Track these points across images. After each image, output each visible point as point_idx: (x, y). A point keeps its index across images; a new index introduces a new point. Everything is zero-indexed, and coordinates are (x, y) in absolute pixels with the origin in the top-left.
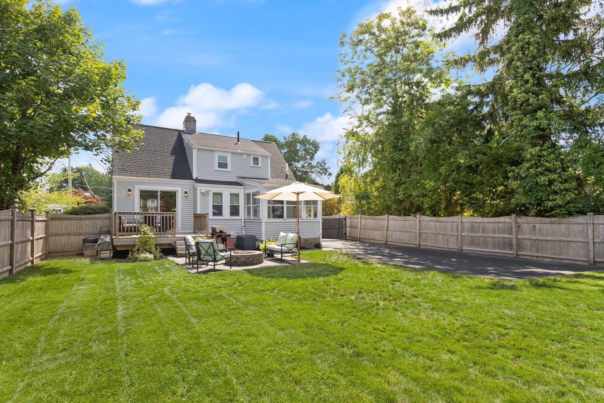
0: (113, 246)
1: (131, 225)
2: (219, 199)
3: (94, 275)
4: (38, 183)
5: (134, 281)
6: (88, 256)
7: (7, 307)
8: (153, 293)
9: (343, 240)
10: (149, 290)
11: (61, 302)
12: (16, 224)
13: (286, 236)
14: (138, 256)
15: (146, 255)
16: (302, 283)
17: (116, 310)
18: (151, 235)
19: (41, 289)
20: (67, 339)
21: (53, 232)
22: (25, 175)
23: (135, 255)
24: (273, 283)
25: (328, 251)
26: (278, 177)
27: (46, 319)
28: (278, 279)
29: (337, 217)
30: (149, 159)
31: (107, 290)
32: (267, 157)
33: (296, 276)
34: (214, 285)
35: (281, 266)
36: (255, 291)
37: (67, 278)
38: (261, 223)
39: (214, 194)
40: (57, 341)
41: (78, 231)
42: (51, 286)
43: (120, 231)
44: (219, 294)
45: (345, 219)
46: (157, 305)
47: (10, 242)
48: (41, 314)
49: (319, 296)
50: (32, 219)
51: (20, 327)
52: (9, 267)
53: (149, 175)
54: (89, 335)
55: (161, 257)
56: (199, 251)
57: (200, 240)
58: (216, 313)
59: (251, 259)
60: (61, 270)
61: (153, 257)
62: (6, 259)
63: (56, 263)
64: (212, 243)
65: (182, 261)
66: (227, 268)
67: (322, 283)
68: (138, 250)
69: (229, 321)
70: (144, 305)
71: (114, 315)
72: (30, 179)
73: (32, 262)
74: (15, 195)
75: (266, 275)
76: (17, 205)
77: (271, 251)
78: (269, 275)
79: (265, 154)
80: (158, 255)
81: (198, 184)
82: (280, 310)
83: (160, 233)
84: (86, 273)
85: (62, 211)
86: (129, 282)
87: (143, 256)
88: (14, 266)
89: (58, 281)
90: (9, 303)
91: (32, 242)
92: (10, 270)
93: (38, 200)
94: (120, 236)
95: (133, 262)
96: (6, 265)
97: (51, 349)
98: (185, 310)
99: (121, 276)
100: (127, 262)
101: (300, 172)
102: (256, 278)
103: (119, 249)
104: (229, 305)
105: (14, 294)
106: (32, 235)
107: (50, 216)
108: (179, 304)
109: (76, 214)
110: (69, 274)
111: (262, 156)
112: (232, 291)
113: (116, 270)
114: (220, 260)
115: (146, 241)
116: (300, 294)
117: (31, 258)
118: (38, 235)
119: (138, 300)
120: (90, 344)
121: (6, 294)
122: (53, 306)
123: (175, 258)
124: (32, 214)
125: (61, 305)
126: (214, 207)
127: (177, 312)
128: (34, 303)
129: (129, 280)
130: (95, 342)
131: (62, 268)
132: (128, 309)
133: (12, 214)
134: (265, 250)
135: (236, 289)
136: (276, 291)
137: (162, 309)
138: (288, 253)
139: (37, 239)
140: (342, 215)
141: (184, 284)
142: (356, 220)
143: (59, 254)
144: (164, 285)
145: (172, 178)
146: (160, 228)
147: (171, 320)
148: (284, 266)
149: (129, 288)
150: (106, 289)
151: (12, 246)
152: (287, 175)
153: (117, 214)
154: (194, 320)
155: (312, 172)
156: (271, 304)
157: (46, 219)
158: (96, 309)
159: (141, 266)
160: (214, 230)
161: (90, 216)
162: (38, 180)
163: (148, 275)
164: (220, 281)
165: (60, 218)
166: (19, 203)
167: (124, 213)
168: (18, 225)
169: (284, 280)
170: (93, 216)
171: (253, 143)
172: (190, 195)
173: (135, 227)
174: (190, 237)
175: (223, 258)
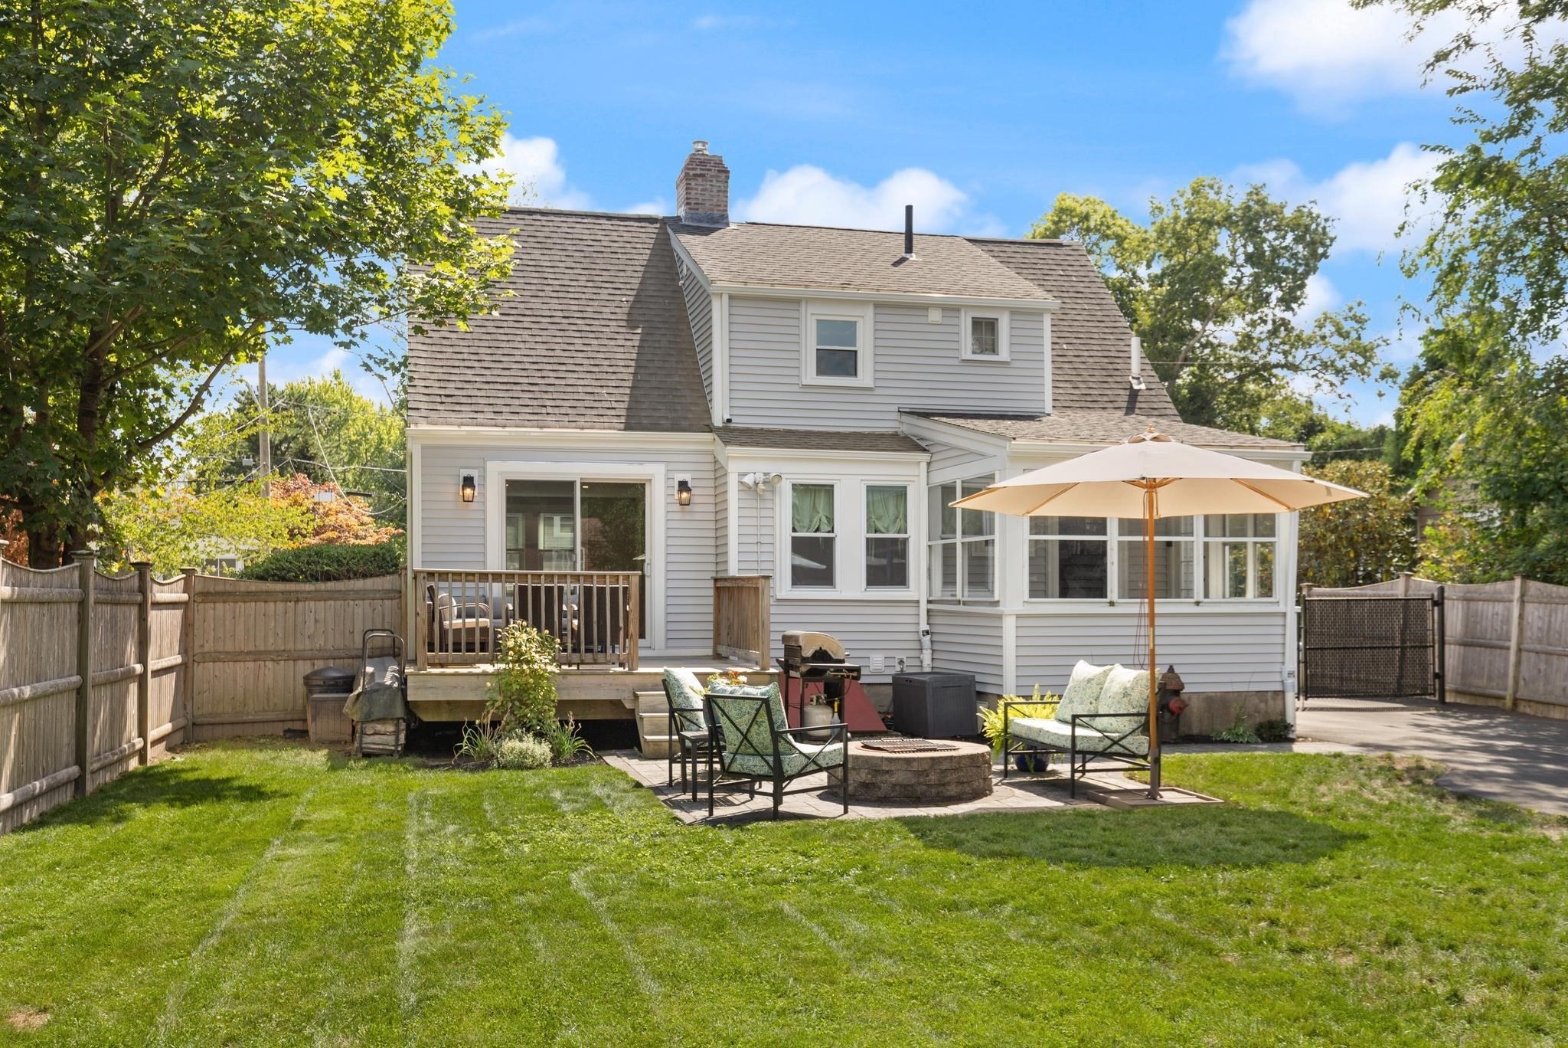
0: (406, 703)
1: (470, 622)
2: (822, 514)
3: (339, 812)
4: (159, 459)
5: (469, 841)
6: (321, 744)
7: (70, 901)
8: (529, 885)
9: (1427, 705)
10: (515, 873)
11: (230, 895)
12: (92, 615)
13: (1100, 682)
14: (493, 747)
15: (523, 746)
16: (1128, 887)
17: (398, 934)
18: (544, 663)
19: (167, 848)
20: (240, 1008)
21: (208, 647)
22: (119, 433)
23: (486, 743)
24: (1002, 878)
25: (1318, 756)
26: (1088, 403)
27: (183, 943)
28: (1033, 863)
29: (1396, 588)
30: (541, 350)
31: (377, 865)
32: (1037, 313)
33: (1112, 858)
34: (760, 870)
35: (1061, 813)
36: (919, 905)
37: (249, 818)
38: (999, 617)
39: (801, 490)
40: (213, 1012)
41: (290, 646)
42: (198, 843)
43: (431, 649)
44: (770, 906)
45: (1439, 603)
46: (533, 928)
47: (76, 678)
48: (167, 928)
49: (1190, 944)
50: (139, 598)
51: (108, 964)
52: (74, 770)
53: (538, 415)
54: (306, 1005)
55: (580, 756)
56: (715, 732)
57: (722, 685)
58: (739, 972)
59: (933, 778)
60: (231, 788)
61: (550, 755)
62: (65, 740)
63: (218, 764)
64: (766, 702)
65: (654, 772)
66: (833, 809)
67: (1222, 893)
68: (495, 724)
69: (781, 1003)
70: (492, 923)
71: (391, 947)
72: (134, 448)
73: (142, 755)
74: (88, 511)
75: (985, 847)
76: (93, 545)
77: (1031, 744)
78: (996, 847)
79: (1028, 302)
80: (569, 747)
81: (733, 450)
82: (995, 983)
83: (576, 657)
84: (310, 802)
85: (240, 566)
86: (451, 843)
87: (511, 746)
88: (90, 768)
89: (222, 827)
90: (78, 887)
91: (142, 680)
92: (76, 780)
93: (161, 525)
94: (433, 665)
95: (474, 770)
96: (64, 759)
97: (194, 1034)
98: (631, 953)
99: (428, 821)
100: (453, 768)
101: (1229, 367)
102: (937, 855)
103: (427, 717)
104: (797, 948)
105: (89, 860)
106: (142, 659)
107: (199, 588)
108: (610, 927)
109: (283, 579)
110: (255, 805)
111: (1015, 312)
112: (825, 900)
113: (411, 797)
114: (800, 774)
115: (525, 689)
116: (1107, 932)
117: (139, 743)
118: (160, 657)
119: (475, 907)
120: (307, 1032)
121: (67, 858)
122: (202, 905)
123: (634, 762)
124: (142, 577)
125: (228, 905)
126: (800, 546)
127: (599, 957)
128: (149, 894)
129: (454, 834)
130: (322, 1025)
131: (236, 783)
132: (436, 931)
133: (81, 578)
134: (1008, 738)
135: (845, 891)
136: (1008, 909)
137: (550, 941)
138: (1106, 755)
139: (157, 673)
140: (1422, 583)
141: (647, 860)
142: (1499, 607)
143: (228, 730)
144: (572, 861)
145: (628, 427)
146: (575, 634)
147: (573, 979)
148: (1077, 814)
149: (450, 865)
150: (371, 862)
151: (81, 692)
152: (1134, 395)
153: (420, 577)
154: (650, 987)
155: (1295, 368)
156: (968, 957)
157: (185, 597)
158: (334, 927)
159: (500, 787)
160: (791, 647)
161: (331, 585)
162: (157, 450)
163: (523, 822)
164: (788, 858)
165: (230, 594)
166: (100, 537)
167: (443, 576)
168: (99, 617)
169: (1058, 870)
170: (340, 585)
171: (977, 250)
172: (701, 495)
173: (484, 630)
174: (686, 677)
175: (813, 765)
